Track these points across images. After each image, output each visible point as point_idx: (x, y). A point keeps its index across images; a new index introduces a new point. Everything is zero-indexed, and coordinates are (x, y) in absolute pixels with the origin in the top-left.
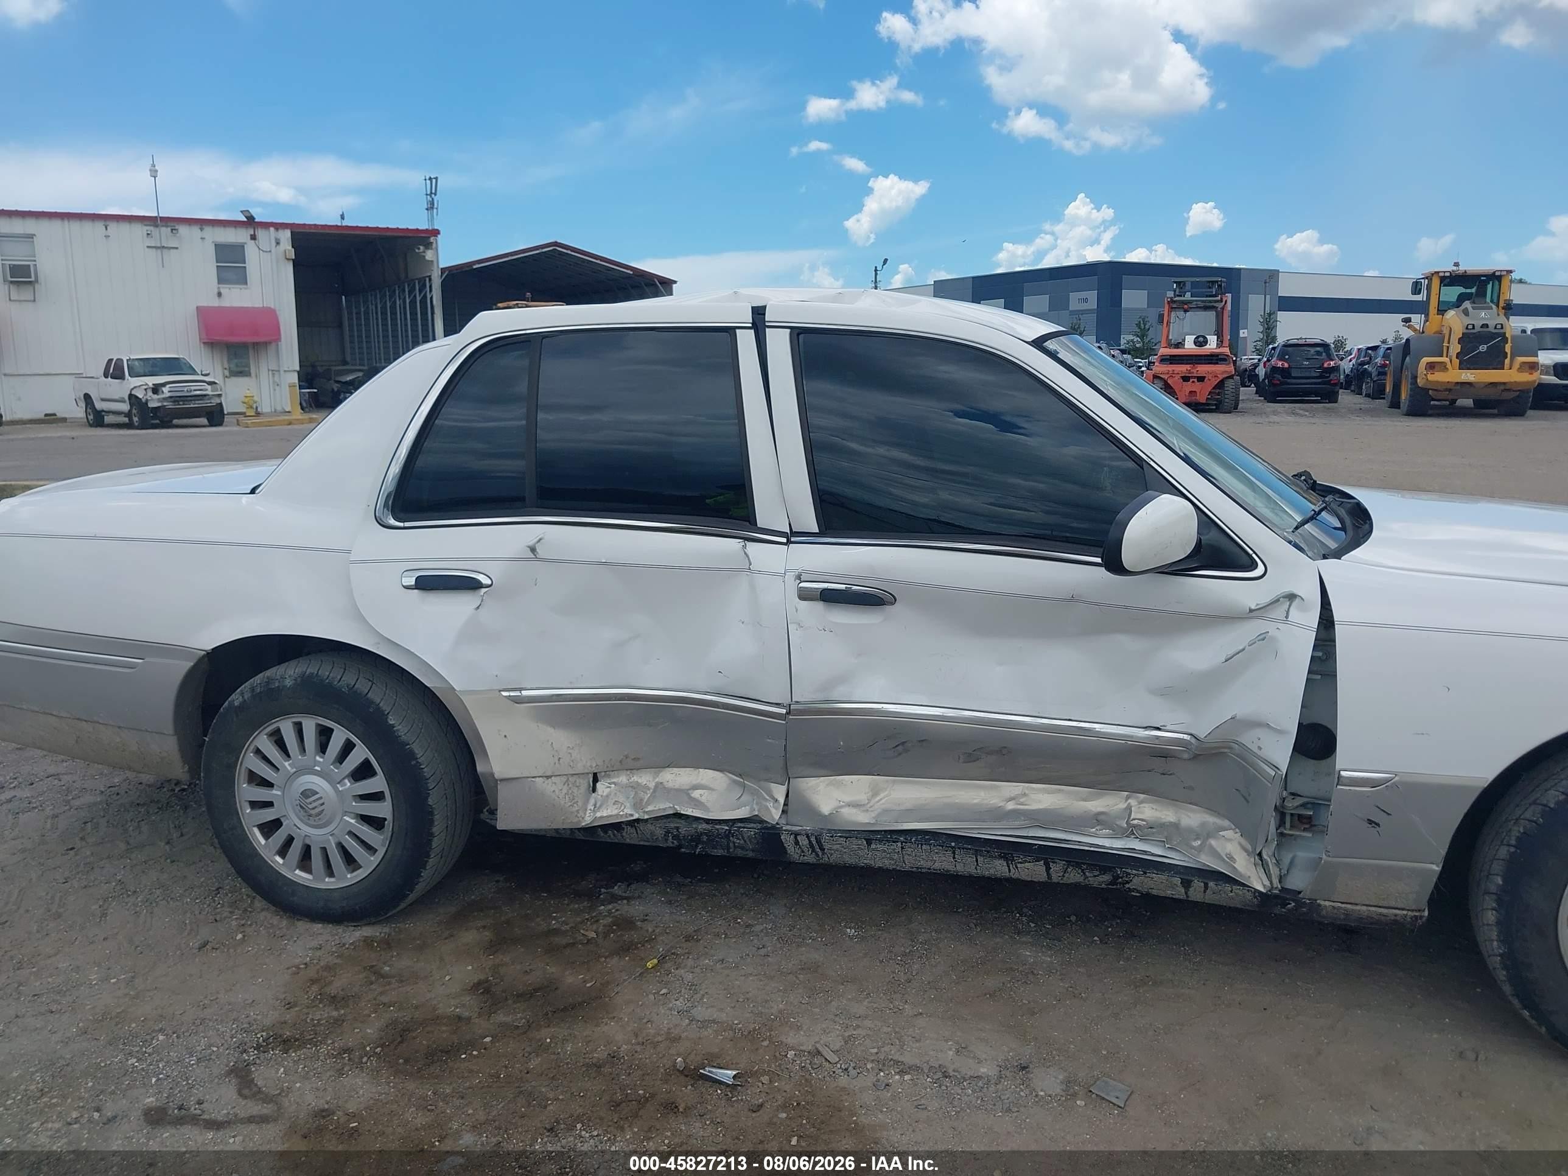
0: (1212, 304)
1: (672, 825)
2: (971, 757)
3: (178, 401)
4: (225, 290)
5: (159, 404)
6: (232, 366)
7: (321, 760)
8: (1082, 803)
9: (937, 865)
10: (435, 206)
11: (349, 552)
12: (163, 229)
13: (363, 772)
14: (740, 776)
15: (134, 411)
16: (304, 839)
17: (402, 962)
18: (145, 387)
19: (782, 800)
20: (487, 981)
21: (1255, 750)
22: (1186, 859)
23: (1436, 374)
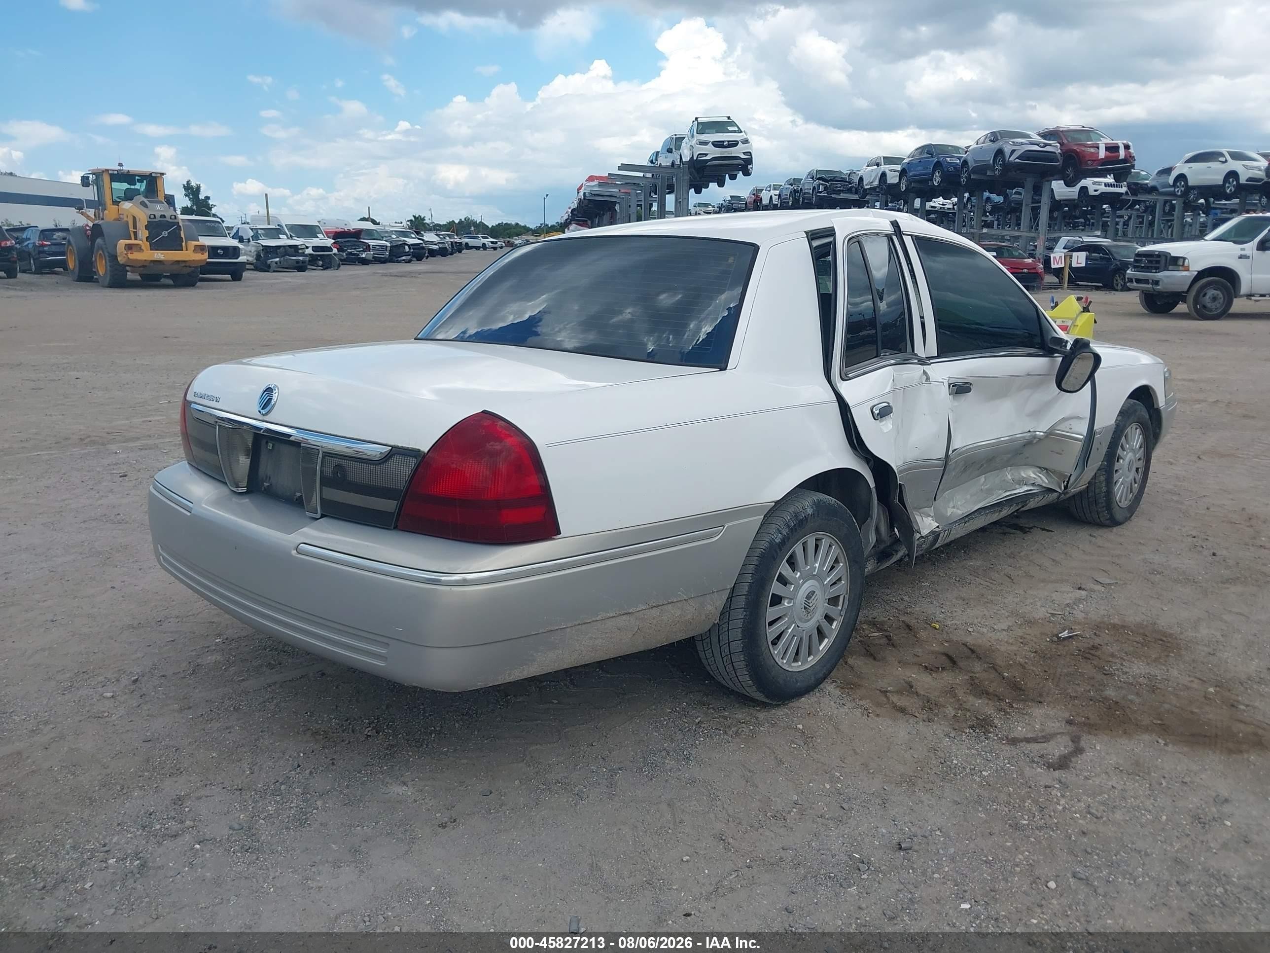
7: (817, 566)
19: (933, 515)
23: (135, 253)
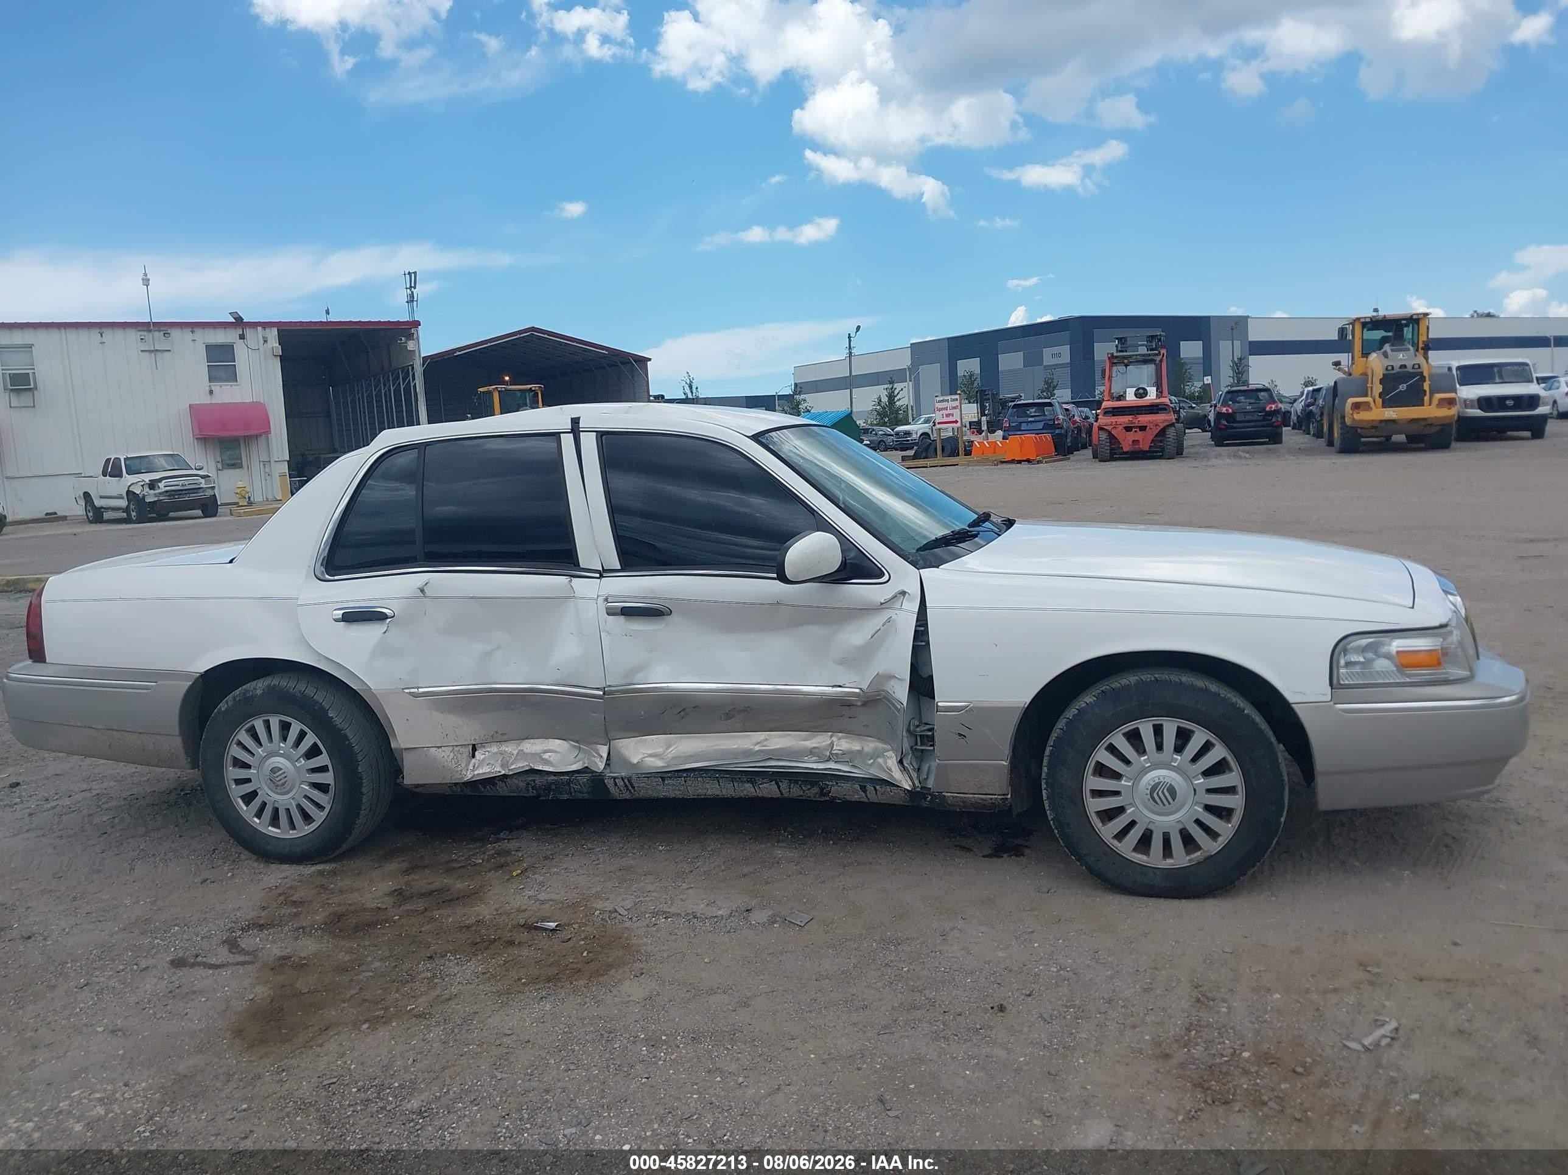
0: (1150, 358)
1: (530, 779)
2: (728, 716)
3: (174, 495)
4: (216, 387)
5: (156, 499)
6: (225, 458)
7: (284, 746)
8: (802, 742)
9: (710, 792)
10: (415, 299)
11: (297, 599)
12: (156, 334)
13: (314, 752)
14: (577, 742)
15: (132, 507)
16: (274, 804)
17: (345, 883)
18: (143, 483)
19: (605, 755)
20: (401, 889)
21: (892, 693)
22: (864, 773)
23: (1362, 413)
